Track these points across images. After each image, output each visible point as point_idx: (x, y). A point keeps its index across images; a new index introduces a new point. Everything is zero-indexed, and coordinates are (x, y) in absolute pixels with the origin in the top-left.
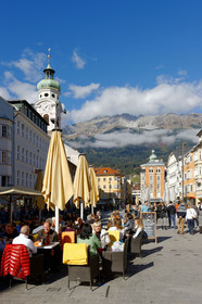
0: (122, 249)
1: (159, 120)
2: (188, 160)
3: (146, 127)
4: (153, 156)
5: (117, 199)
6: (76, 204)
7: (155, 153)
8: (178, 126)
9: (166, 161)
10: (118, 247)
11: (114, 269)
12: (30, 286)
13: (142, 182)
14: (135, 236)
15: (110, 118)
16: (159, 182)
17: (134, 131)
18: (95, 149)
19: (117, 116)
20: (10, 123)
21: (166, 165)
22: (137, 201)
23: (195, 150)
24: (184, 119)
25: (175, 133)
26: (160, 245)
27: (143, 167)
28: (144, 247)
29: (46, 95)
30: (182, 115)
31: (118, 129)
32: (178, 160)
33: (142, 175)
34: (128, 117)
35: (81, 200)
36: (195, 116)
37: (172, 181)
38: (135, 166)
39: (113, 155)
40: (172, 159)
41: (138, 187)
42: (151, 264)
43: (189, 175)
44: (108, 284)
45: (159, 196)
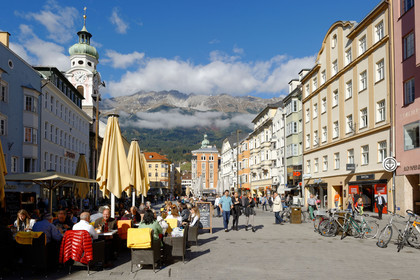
0: (182, 235)
1: (212, 100)
2: (244, 148)
3: (198, 108)
4: (205, 142)
5: (164, 190)
6: (128, 192)
7: (207, 138)
8: (233, 109)
9: (220, 147)
10: (178, 232)
11: (173, 254)
12: (91, 272)
13: (193, 171)
14: (192, 224)
15: (156, 94)
16: (212, 170)
17: (184, 112)
18: (138, 129)
19: (165, 92)
20: (36, 95)
21: (220, 152)
22: (187, 192)
23: (251, 137)
24: (240, 101)
25: (230, 116)
26: (215, 235)
27: (194, 153)
28: (200, 237)
29: (81, 62)
30: (237, 97)
31: (166, 108)
32: (233, 147)
33: (193, 162)
34: (177, 94)
35: (132, 188)
36: (251, 99)
37: (226, 170)
38: (185, 151)
39: (159, 138)
40: (227, 146)
41: (189, 176)
42: (208, 251)
43: (245, 165)
44: (169, 267)
45: (212, 186)
